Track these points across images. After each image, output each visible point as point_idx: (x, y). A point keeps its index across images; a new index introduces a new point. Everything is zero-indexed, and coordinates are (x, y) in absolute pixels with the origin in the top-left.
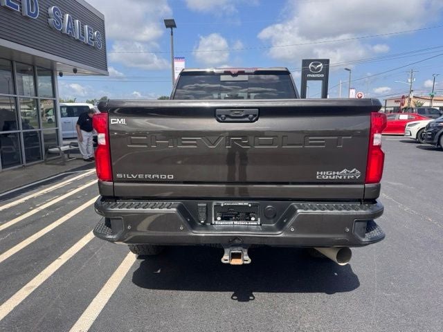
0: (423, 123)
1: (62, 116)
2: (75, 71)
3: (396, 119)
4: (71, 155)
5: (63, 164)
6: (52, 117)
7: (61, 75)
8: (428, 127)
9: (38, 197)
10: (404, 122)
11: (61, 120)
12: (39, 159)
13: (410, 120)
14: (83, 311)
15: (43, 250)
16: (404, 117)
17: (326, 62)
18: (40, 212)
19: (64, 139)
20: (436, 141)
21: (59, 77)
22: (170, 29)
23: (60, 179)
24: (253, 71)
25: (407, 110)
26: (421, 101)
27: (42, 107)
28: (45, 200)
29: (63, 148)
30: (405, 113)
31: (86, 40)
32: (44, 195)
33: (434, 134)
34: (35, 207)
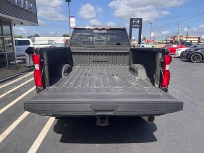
0: (184, 49)
1: (16, 45)
2: (22, 24)
3: (172, 47)
4: (21, 65)
5: (18, 69)
6: (11, 44)
7: (15, 25)
8: (186, 51)
9: (6, 87)
10: (175, 48)
11: (15, 47)
12: (5, 66)
13: (178, 48)
14: (30, 147)
15: (9, 115)
16: (175, 46)
17: (141, 20)
18: (7, 95)
19: (17, 56)
20: (189, 58)
21: (14, 26)
22: (68, 3)
23: (16, 77)
24: (109, 28)
25: (176, 43)
26: (182, 38)
27: (6, 39)
28: (9, 88)
29: (17, 61)
30: (175, 44)
31: (27, 8)
32: (9, 86)
33: (188, 55)
34: (4, 93)
